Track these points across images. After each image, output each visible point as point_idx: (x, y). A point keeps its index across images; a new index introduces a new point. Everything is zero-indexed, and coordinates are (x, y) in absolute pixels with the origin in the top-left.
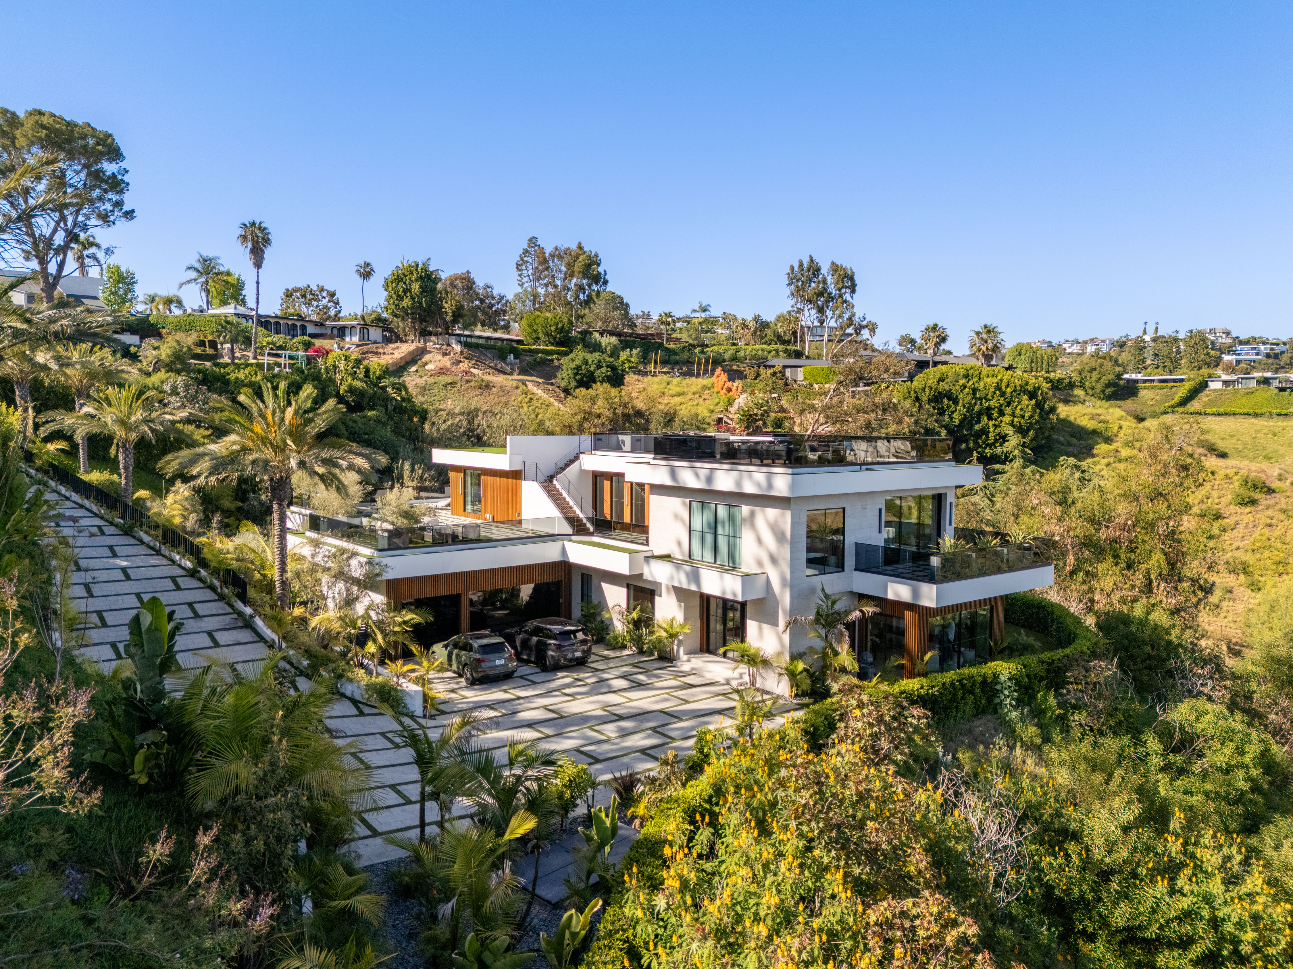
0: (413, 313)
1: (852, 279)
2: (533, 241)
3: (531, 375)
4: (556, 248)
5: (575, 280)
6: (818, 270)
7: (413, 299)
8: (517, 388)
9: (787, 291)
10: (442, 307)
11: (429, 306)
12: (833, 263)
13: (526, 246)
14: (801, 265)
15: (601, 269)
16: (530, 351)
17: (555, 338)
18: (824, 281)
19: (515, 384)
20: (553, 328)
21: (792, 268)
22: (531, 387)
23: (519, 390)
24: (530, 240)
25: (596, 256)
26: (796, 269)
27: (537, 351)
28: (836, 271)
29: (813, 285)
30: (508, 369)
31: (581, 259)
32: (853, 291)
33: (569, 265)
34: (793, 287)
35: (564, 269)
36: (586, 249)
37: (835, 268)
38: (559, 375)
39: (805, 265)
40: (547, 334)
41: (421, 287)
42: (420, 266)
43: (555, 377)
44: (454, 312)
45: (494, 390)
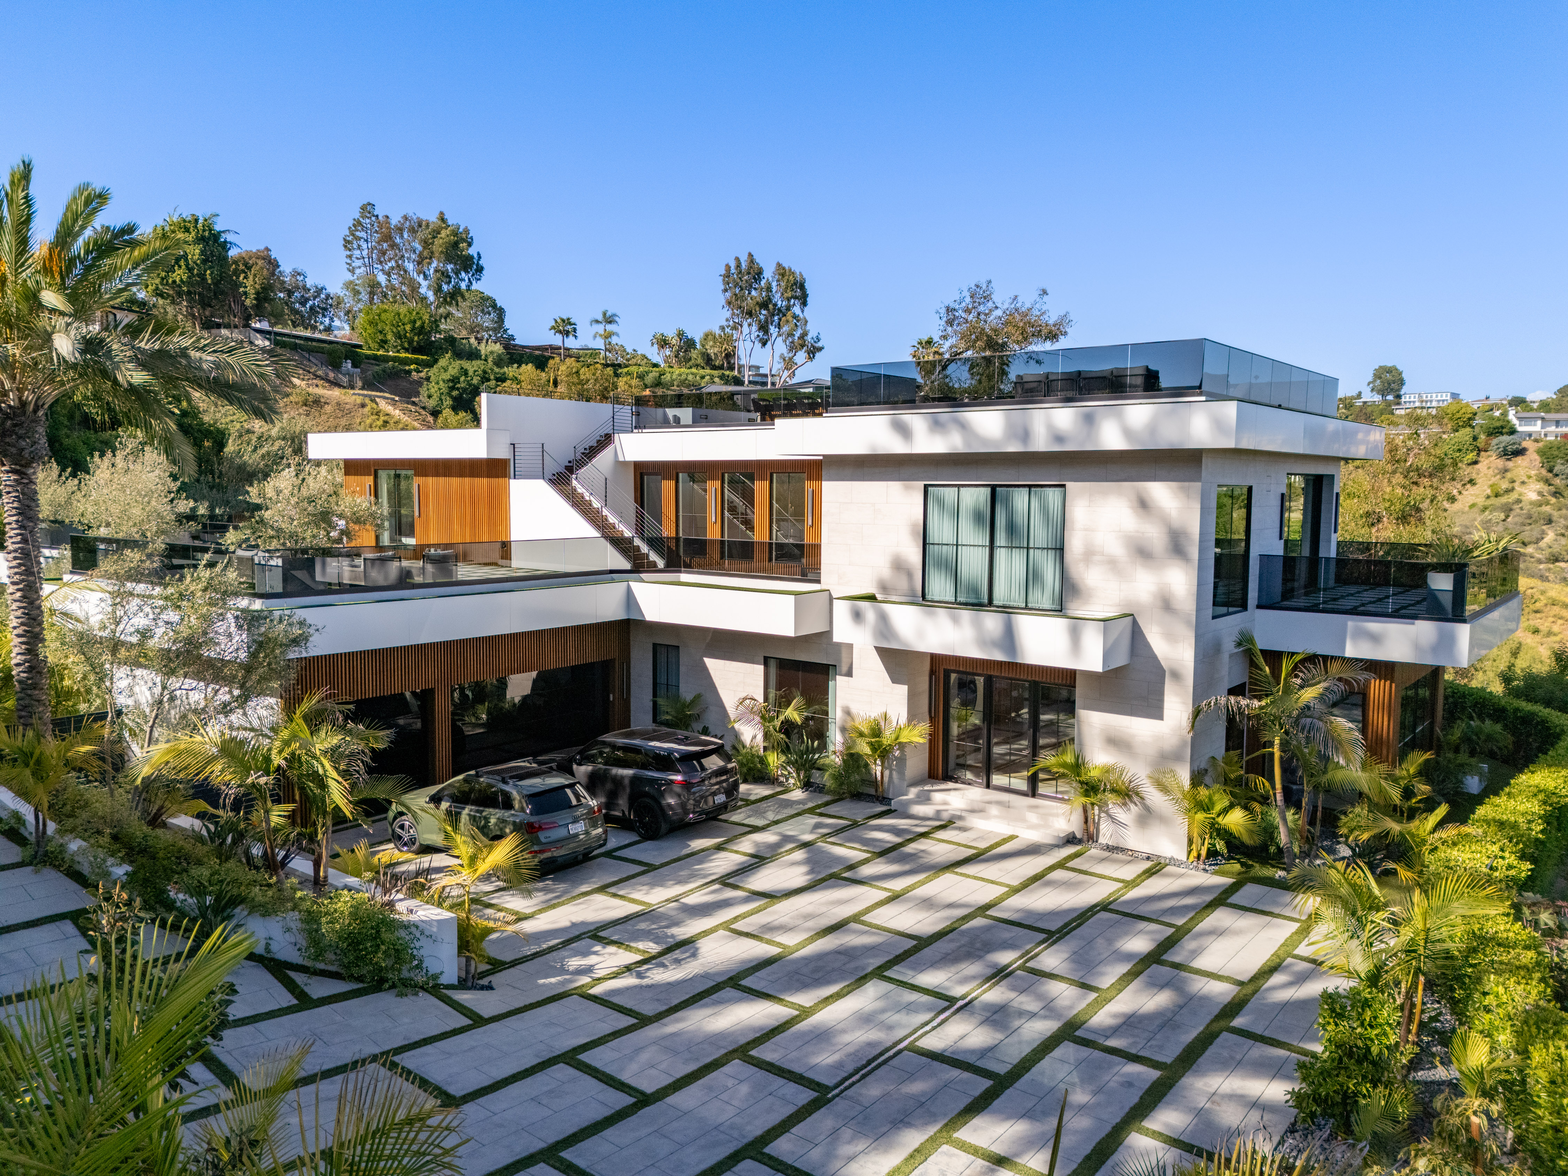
0: (189, 293)
1: (802, 287)
2: (367, 209)
3: (381, 391)
4: (406, 218)
5: (434, 265)
6: (760, 272)
7: (190, 270)
8: (363, 406)
9: (722, 299)
10: (237, 285)
11: (216, 283)
12: (779, 265)
13: (357, 215)
14: (739, 266)
15: (472, 251)
16: (376, 358)
17: (410, 342)
18: (769, 289)
19: (359, 400)
20: (408, 327)
21: (728, 267)
22: (384, 405)
23: (366, 410)
24: (363, 208)
25: (467, 231)
26: (733, 270)
27: (386, 359)
28: (783, 275)
29: (754, 293)
30: (345, 380)
31: (443, 233)
32: (804, 304)
33: (426, 244)
34: (728, 294)
35: (419, 247)
36: (450, 222)
37: (782, 272)
38: (423, 391)
39: (744, 265)
40: (398, 336)
41: (202, 253)
42: (201, 221)
43: (417, 394)
44: (257, 293)
45: (328, 409)
